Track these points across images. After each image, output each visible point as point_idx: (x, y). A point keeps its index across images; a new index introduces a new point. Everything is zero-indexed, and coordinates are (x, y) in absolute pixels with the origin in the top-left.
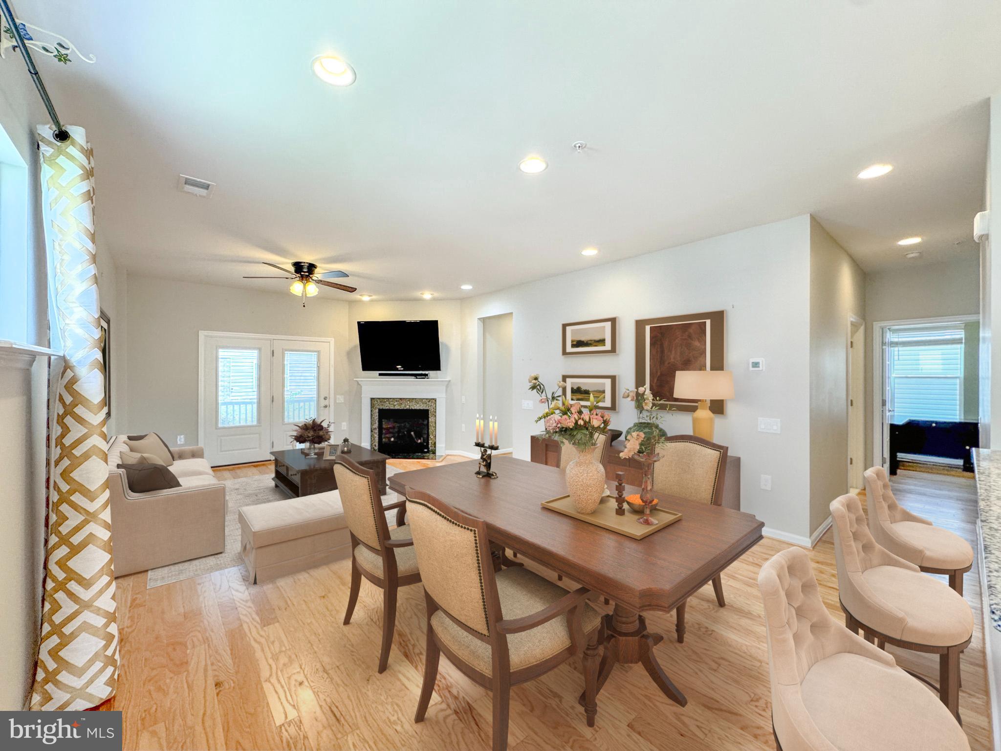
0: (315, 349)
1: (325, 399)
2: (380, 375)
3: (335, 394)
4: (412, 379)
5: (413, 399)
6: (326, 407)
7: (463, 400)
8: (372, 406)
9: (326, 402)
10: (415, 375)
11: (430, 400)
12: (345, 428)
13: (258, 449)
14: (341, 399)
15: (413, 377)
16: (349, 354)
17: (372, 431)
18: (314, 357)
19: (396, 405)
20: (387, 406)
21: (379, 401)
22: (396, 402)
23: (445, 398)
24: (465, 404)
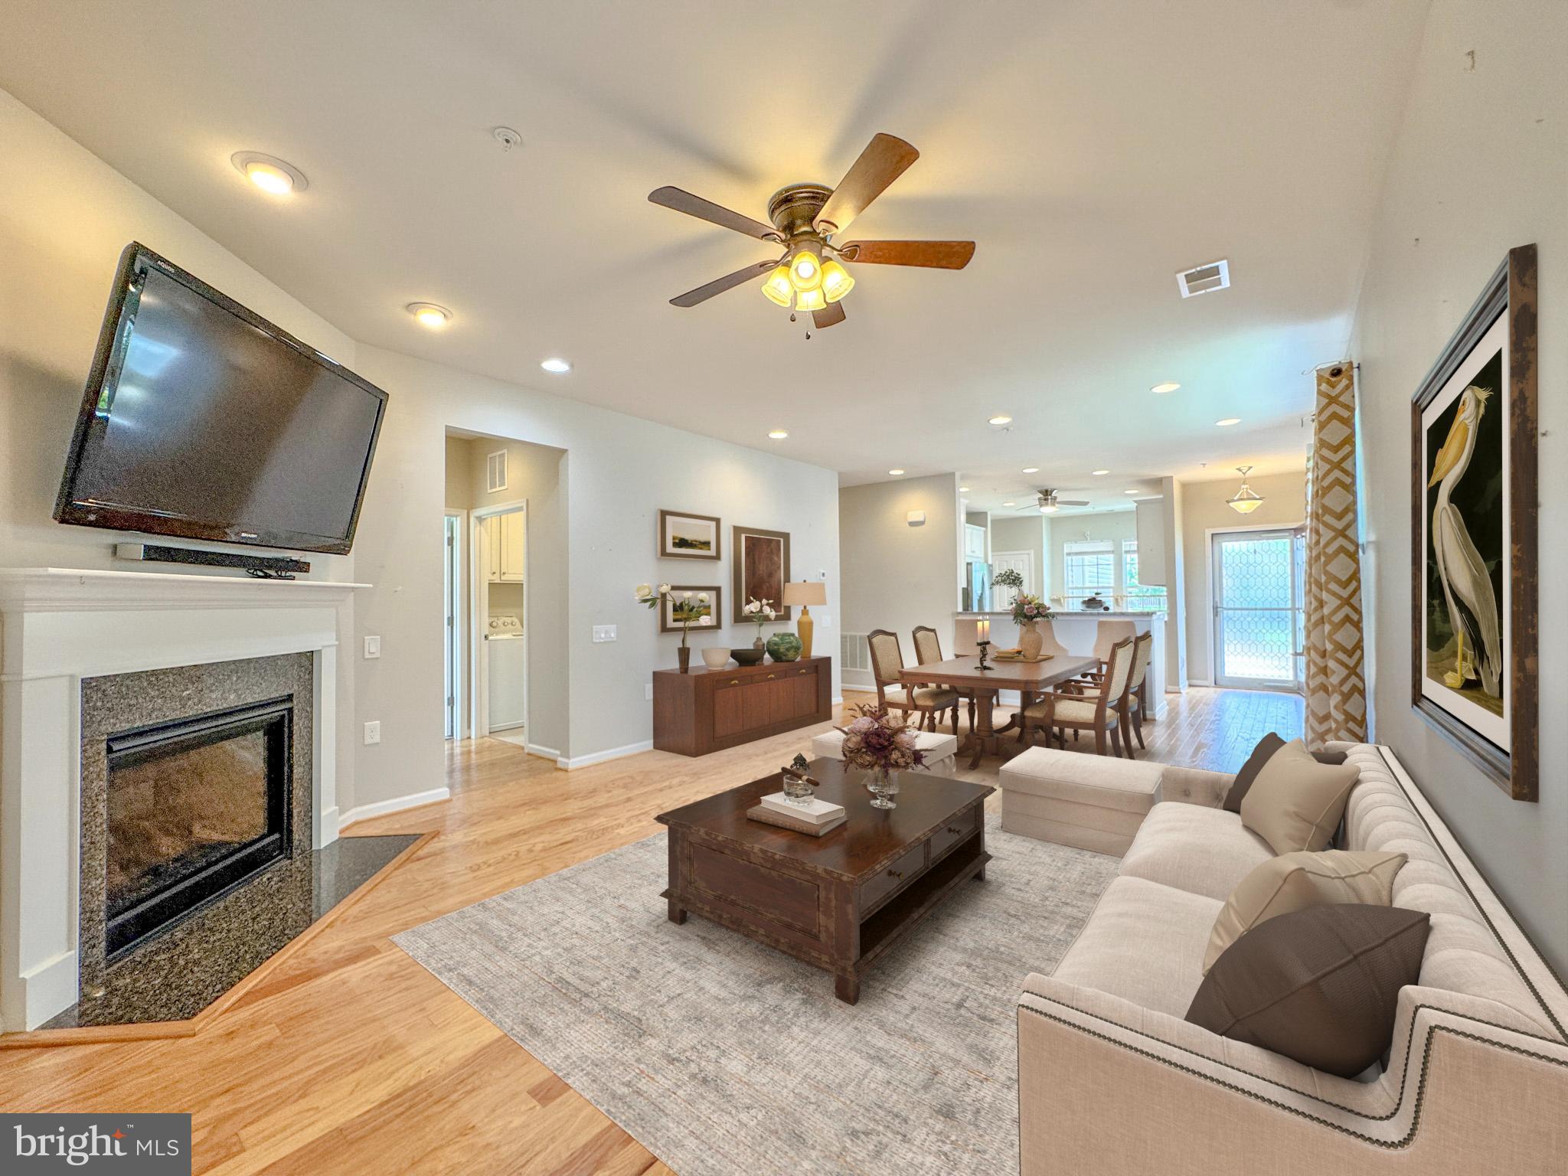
4: (237, 578)
5: (249, 661)
7: (374, 648)
15: (243, 571)
19: (189, 699)
20: (153, 710)
21: (111, 690)
22: (190, 686)
23: (336, 646)
24: (377, 658)
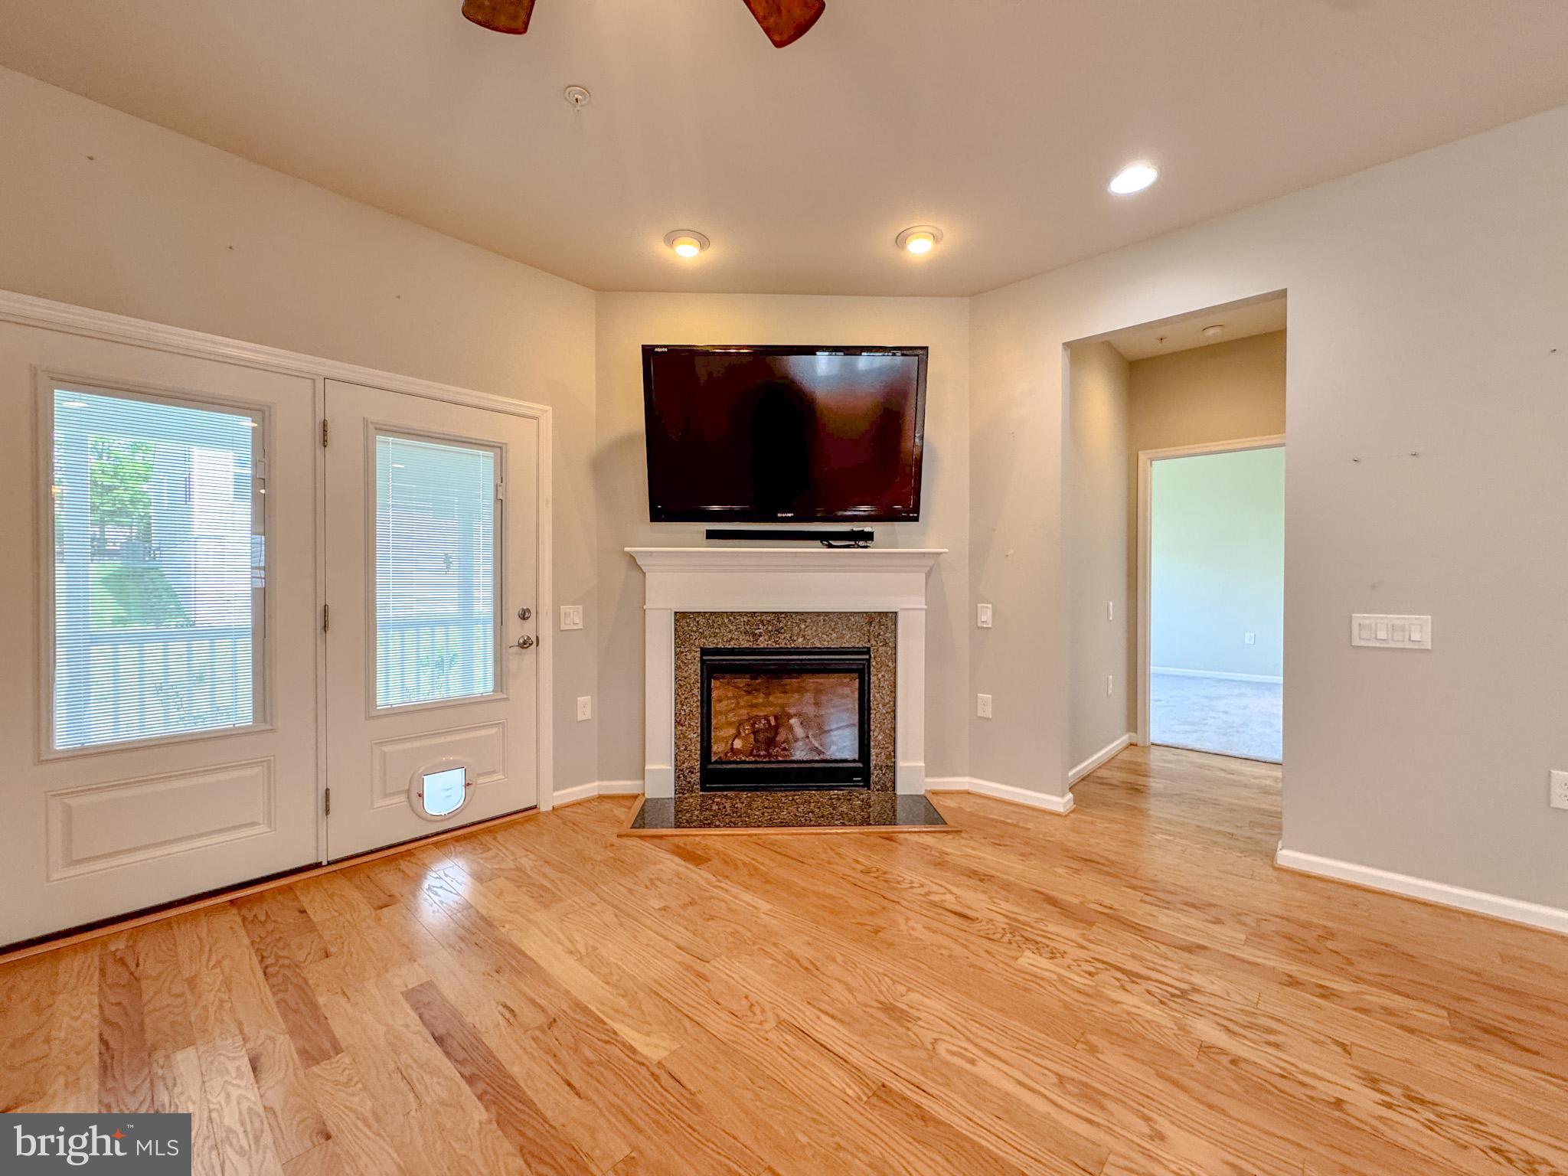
0: (488, 437)
1: (524, 616)
2: (711, 535)
3: (557, 602)
4: (816, 548)
5: (819, 614)
6: (525, 644)
7: (986, 616)
8: (681, 639)
9: (528, 629)
10: (825, 538)
11: (871, 618)
12: (588, 716)
13: (263, 829)
14: (574, 617)
15: (818, 543)
16: (601, 466)
17: (678, 723)
18: (483, 464)
19: (760, 636)
20: (732, 639)
21: (702, 621)
22: (761, 626)
23: (925, 610)
24: (989, 628)
